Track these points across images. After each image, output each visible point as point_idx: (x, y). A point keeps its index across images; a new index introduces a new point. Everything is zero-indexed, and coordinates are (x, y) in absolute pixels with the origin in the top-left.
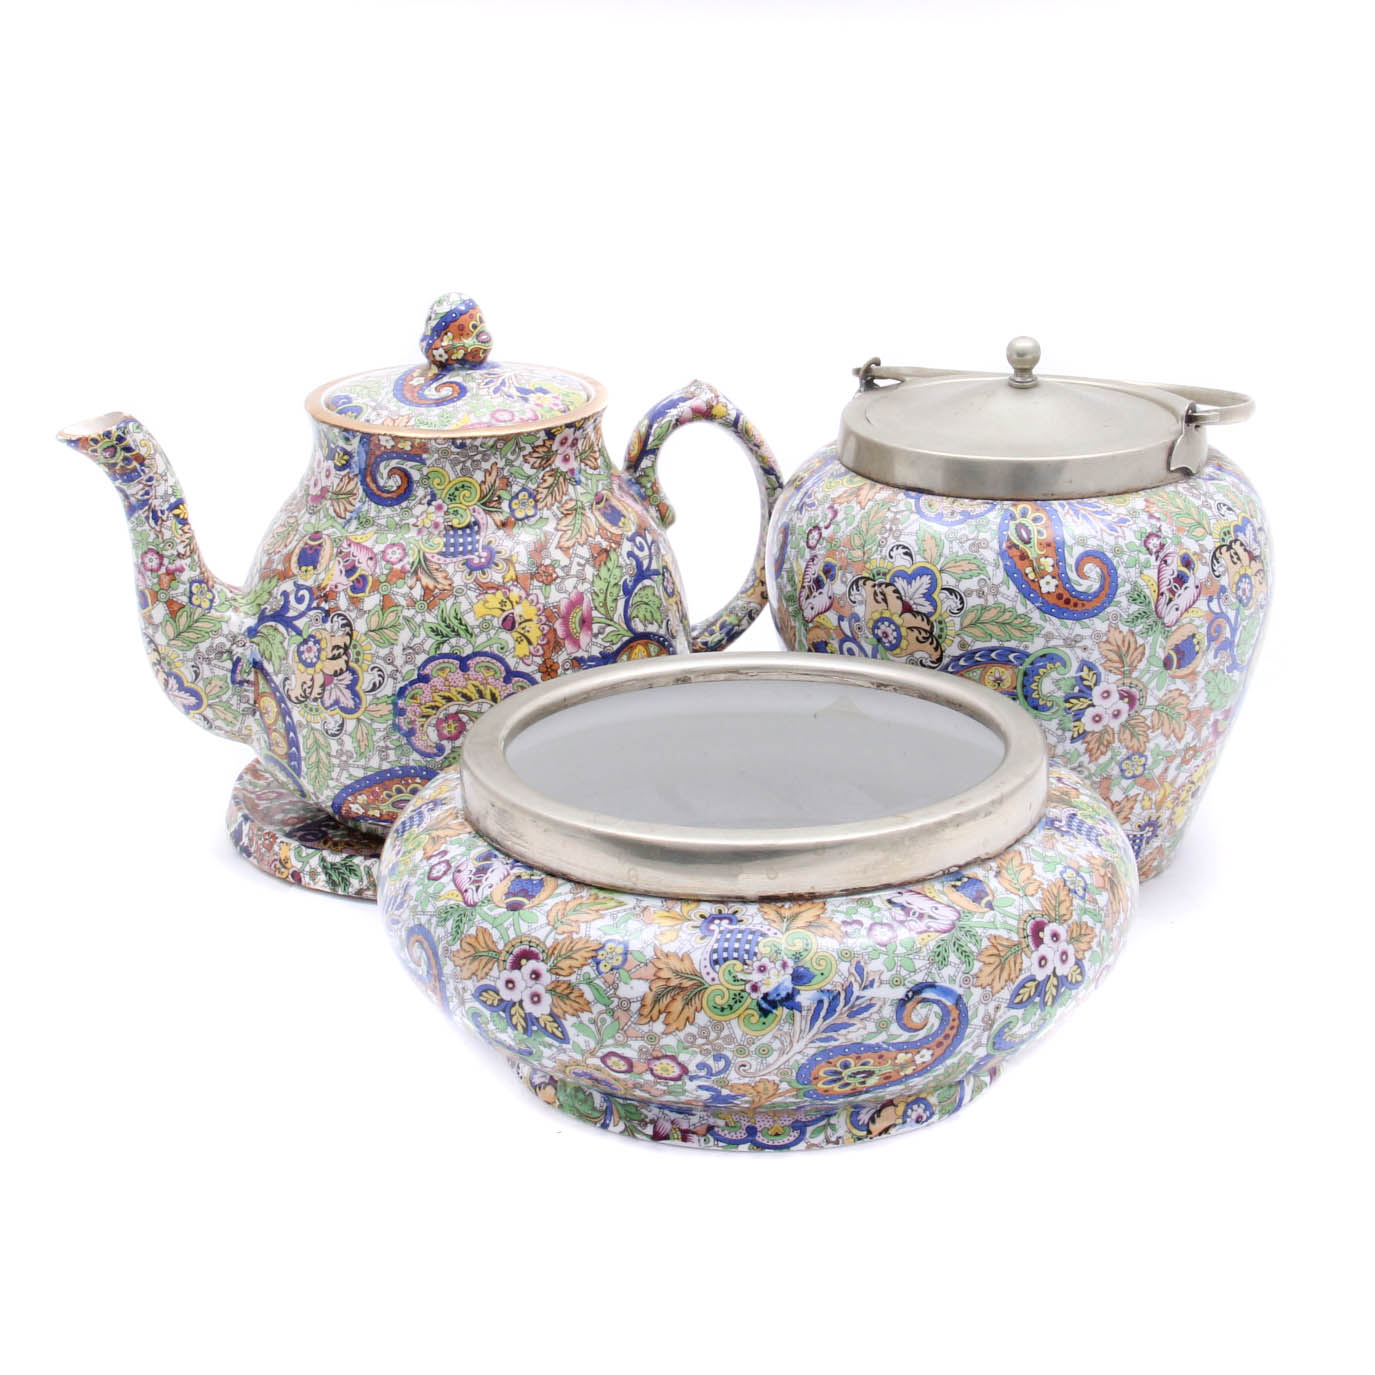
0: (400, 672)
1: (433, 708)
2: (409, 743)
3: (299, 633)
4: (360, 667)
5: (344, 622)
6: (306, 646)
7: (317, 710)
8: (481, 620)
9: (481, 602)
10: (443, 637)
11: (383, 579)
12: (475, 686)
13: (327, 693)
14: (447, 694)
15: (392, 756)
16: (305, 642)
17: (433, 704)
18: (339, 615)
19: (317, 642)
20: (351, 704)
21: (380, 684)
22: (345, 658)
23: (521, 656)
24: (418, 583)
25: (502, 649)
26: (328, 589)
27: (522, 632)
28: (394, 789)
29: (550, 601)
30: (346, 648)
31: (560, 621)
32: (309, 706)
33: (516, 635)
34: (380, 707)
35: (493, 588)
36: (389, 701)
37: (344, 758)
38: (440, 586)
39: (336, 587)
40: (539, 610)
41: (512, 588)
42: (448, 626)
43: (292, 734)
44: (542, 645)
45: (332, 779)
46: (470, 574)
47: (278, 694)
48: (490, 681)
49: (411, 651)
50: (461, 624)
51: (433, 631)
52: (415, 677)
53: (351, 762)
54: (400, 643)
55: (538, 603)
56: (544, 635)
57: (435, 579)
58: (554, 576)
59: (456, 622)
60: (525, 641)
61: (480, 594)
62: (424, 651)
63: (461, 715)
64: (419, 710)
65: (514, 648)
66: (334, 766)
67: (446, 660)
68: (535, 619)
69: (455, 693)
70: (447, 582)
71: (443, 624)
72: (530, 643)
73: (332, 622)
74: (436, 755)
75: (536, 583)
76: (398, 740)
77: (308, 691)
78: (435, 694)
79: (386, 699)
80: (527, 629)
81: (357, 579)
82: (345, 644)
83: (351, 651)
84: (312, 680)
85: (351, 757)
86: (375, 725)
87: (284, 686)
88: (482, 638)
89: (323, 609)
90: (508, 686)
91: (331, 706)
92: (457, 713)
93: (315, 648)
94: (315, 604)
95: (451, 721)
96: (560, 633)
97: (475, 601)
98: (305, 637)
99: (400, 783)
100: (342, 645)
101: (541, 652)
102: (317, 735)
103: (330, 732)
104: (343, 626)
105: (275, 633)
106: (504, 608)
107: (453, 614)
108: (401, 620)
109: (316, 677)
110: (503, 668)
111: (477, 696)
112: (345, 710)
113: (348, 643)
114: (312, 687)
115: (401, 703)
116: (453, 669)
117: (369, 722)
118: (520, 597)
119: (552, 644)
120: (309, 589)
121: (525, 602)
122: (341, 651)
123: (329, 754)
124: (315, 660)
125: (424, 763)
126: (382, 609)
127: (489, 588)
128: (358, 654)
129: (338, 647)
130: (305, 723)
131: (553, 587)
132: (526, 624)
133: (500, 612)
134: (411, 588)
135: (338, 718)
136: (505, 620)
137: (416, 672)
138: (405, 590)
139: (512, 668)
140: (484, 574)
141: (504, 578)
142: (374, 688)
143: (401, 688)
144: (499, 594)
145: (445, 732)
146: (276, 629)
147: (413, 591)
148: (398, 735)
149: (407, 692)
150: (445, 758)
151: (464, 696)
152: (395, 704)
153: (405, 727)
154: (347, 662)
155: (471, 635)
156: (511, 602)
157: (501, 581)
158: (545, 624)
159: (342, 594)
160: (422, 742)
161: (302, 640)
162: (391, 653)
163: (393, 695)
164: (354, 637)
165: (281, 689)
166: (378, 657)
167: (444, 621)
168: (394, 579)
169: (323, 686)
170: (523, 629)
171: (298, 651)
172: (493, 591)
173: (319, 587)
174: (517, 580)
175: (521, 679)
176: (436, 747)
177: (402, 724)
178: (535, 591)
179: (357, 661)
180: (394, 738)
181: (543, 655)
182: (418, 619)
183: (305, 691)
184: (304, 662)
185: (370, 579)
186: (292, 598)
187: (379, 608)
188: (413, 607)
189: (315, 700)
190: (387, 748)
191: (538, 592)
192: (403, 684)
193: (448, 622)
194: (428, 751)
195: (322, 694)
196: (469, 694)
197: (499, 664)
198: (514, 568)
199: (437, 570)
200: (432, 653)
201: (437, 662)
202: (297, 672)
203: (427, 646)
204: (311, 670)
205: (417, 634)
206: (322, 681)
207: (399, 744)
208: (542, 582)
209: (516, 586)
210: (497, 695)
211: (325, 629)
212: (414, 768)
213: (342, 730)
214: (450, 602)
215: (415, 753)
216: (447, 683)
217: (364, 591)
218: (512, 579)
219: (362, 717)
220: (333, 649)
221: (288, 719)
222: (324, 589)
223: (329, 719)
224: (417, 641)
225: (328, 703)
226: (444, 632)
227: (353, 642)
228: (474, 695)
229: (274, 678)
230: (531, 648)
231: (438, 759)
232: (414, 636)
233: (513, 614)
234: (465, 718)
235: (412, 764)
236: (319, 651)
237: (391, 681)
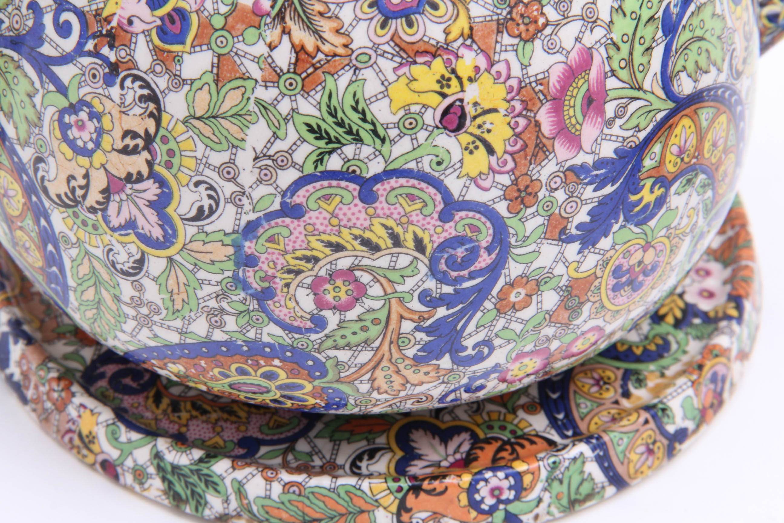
0: (250, 197)
1: (308, 259)
2: (263, 309)
3: (62, 90)
4: (175, 176)
5: (146, 92)
6: (73, 118)
7: (95, 227)
8: (401, 113)
9: (403, 80)
10: (330, 141)
11: (218, 22)
12: (386, 227)
13: (113, 208)
14: (334, 239)
15: (231, 323)
16: (73, 109)
17: (308, 253)
18: (136, 78)
19: (94, 116)
20: (157, 233)
21: (212, 212)
22: (145, 155)
23: (473, 174)
24: (286, 38)
25: (439, 163)
26: (114, 24)
27: (478, 132)
28: (234, 367)
29: (531, 71)
30: (149, 139)
31: (548, 106)
32: (82, 217)
33: (465, 138)
34: (208, 247)
35: (426, 52)
36: (228, 240)
37: (145, 311)
38: (326, 48)
39: (130, 22)
40: (510, 90)
41: (463, 51)
42: (341, 124)
43: (50, 247)
44: (512, 154)
45: (123, 331)
46: (383, 26)
47: (25, 178)
48: (414, 218)
49: (270, 162)
50: (364, 120)
51: (311, 130)
52: (277, 206)
53: (156, 318)
54: (248, 145)
55: (509, 77)
56: (518, 135)
57: (316, 32)
58: (541, 21)
59: (355, 117)
60: (482, 148)
61: (401, 64)
62: (294, 165)
63: (358, 273)
64: (281, 261)
65: (461, 161)
66: (126, 316)
67: (334, 183)
68: (503, 107)
69: (349, 238)
70: (339, 40)
71: (330, 120)
72: (490, 151)
73: (122, 87)
74: (309, 330)
75: (506, 39)
76: (243, 302)
77: (79, 192)
78: (311, 238)
79: (220, 236)
80: (487, 126)
81: (169, 14)
82: (146, 131)
83: (157, 145)
84: (86, 176)
85: (158, 313)
86: (202, 275)
87: (36, 170)
88: (405, 145)
89: (105, 59)
90: (447, 226)
91: (121, 227)
92: (351, 270)
93: (91, 126)
94: (90, 46)
95: (339, 282)
96: (547, 128)
97: (392, 77)
98: (74, 99)
99: (246, 363)
100: (142, 133)
101: (510, 165)
102: (96, 264)
103: (118, 267)
104: (142, 98)
105: (18, 73)
106: (446, 90)
107: (349, 101)
108: (252, 106)
109: (93, 174)
110: (439, 197)
111: (389, 242)
112: (145, 239)
113: (152, 131)
114: (86, 187)
115: (249, 246)
116: (348, 198)
117: (191, 267)
118: (477, 69)
119: (530, 150)
120: (80, 14)
121: (486, 79)
122: (140, 142)
123: (117, 299)
124: (90, 146)
125: (290, 342)
126: (217, 81)
127: (418, 53)
128: (171, 153)
129: (135, 135)
130: (74, 240)
131: (538, 43)
132: (488, 118)
133: (440, 98)
134: (272, 47)
135: (133, 249)
136: (446, 112)
137: (278, 199)
138: (261, 49)
139: (456, 195)
140: (410, 24)
141: (447, 33)
142: (200, 215)
143: (249, 223)
144: (438, 65)
145: (329, 297)
146: (19, 67)
147: (275, 54)
148: (243, 295)
149: (261, 230)
150: (327, 336)
151: (366, 243)
152: (238, 247)
153: (256, 285)
154: (150, 164)
155: (383, 141)
156: (459, 78)
157: (441, 38)
158: (519, 115)
159: (141, 39)
160: (285, 311)
161: (66, 104)
162: (232, 162)
163: (234, 232)
164: (164, 123)
165: (31, 172)
166: (208, 165)
167: (333, 114)
168: (240, 27)
169: (107, 192)
170: (480, 127)
171: (60, 120)
172: (427, 58)
173: (98, 14)
174: (471, 36)
175: (471, 214)
176: (311, 320)
177: (251, 280)
178: (504, 56)
179: (169, 165)
180: (234, 298)
181: (512, 171)
182: (285, 107)
183: (73, 191)
184: (72, 144)
185: (194, 18)
186: (48, 20)
187: (209, 78)
188: (276, 83)
189: (92, 210)
190: (222, 310)
191: (511, 56)
192: (253, 217)
193: (340, 114)
194: (296, 324)
195: (104, 204)
196: (374, 239)
197: (432, 190)
198: (468, 10)
199: (321, 14)
200: (309, 169)
201: (318, 185)
202: (58, 155)
203: (299, 156)
204: (84, 161)
205: (281, 133)
206: (104, 185)
207: (242, 308)
208: (519, 36)
209: (469, 47)
210: (426, 240)
211: (109, 98)
212: (269, 345)
213: (141, 269)
214: (346, 77)
215: (272, 324)
216: (335, 221)
217: (183, 43)
218: (462, 35)
219: (177, 258)
220: (124, 137)
221: (43, 222)
222: (108, 20)
223: (117, 247)
224: (279, 145)
225: (115, 222)
226: (332, 134)
227: (162, 132)
228: (385, 241)
229: (18, 148)
230: (493, 159)
231: (313, 337)
232: (275, 136)
233: (461, 100)
234: (365, 278)
235: (266, 339)
236: (100, 132)
237: (231, 209)
